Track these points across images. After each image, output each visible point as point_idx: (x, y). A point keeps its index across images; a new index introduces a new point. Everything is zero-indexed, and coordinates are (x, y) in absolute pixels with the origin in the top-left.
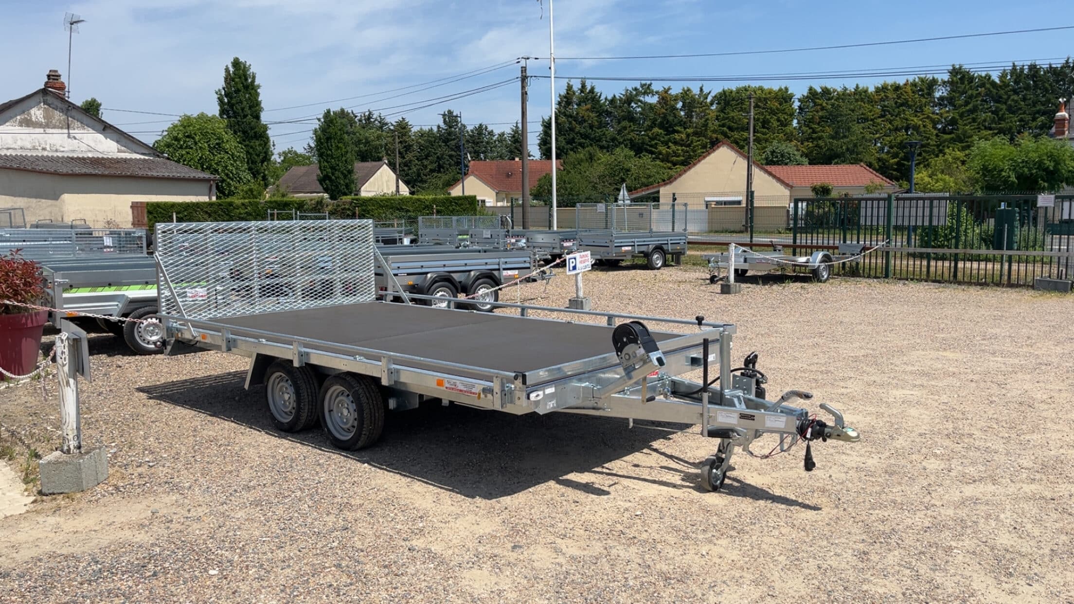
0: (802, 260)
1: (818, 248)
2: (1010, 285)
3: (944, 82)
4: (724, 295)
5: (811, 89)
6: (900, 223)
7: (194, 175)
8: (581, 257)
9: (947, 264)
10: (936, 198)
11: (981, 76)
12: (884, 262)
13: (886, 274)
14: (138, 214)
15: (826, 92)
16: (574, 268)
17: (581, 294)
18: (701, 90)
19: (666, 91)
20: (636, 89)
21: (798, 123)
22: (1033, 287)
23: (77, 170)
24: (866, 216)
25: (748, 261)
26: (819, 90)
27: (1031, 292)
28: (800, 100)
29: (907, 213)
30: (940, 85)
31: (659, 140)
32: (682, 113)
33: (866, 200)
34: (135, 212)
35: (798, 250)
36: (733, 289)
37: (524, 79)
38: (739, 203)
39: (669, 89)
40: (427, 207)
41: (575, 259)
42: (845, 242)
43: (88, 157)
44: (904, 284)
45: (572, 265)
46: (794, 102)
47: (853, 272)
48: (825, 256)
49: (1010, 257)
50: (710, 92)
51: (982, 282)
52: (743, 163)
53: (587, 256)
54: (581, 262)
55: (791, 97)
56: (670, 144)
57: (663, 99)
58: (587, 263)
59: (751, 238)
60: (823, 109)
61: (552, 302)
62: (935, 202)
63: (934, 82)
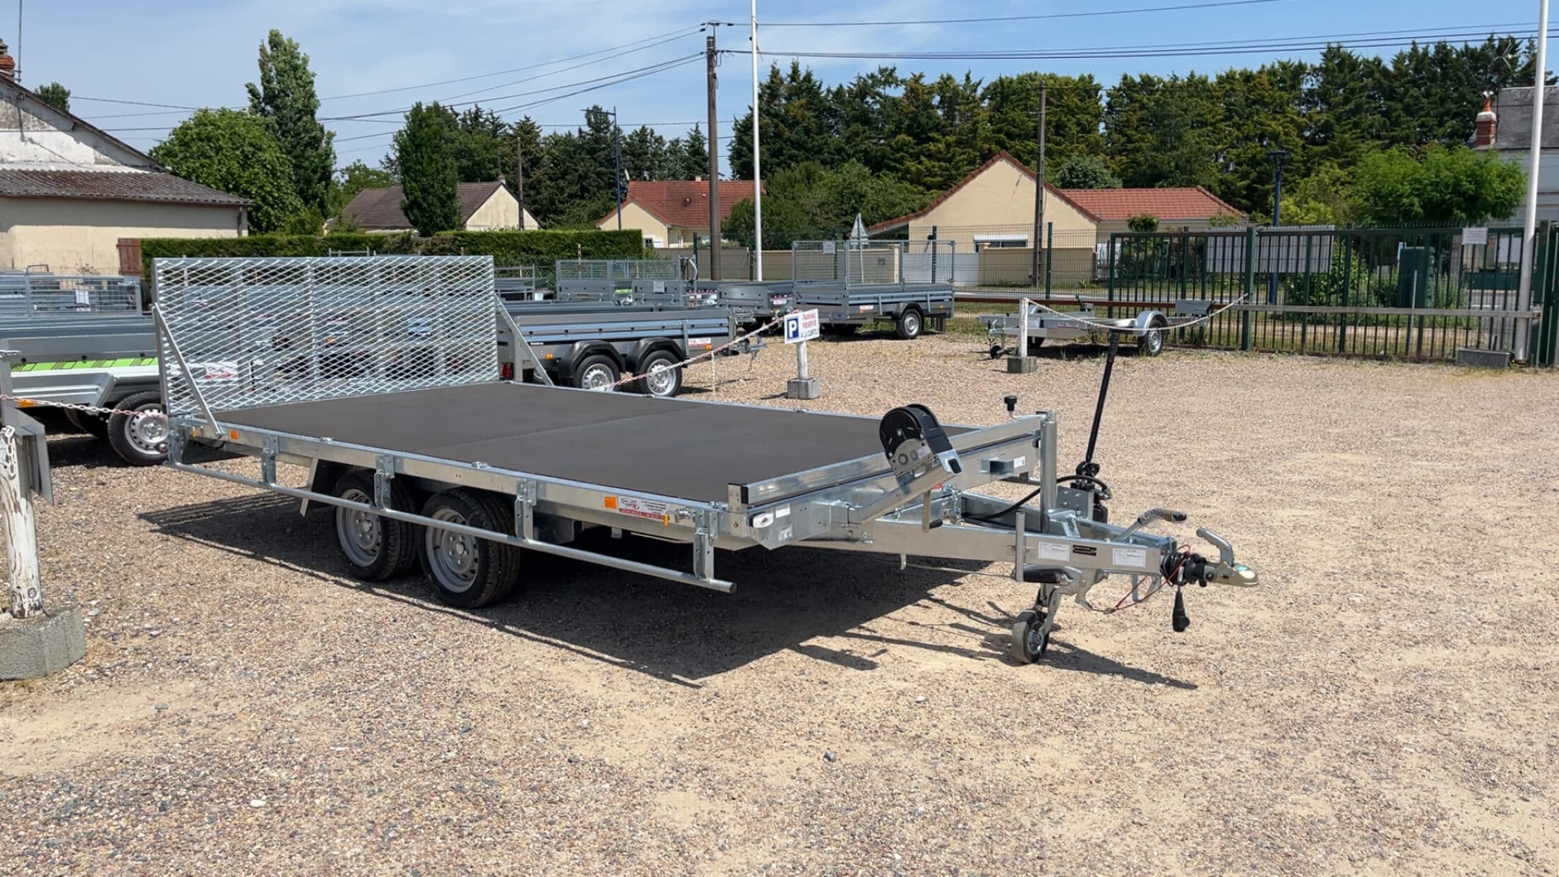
0: (1123, 323)
1: (1144, 306)
2: (1420, 359)
3: (1315, 71)
4: (1013, 376)
5: (1125, 78)
6: (1264, 269)
7: (213, 197)
8: (805, 318)
9: (1330, 330)
10: (1316, 233)
11: (1368, 61)
12: (1241, 326)
13: (1244, 344)
14: (129, 257)
15: (1147, 83)
16: (796, 334)
17: (805, 374)
18: (968, 78)
19: (917, 79)
20: (872, 76)
21: (1106, 128)
22: (1452, 362)
23: (34, 190)
24: (1215, 260)
25: (1045, 324)
26: (1138, 80)
27: (1452, 369)
28: (1109, 95)
29: (1274, 255)
30: (1309, 74)
31: (907, 152)
32: (940, 112)
33: (1216, 235)
34: (125, 255)
35: (1116, 310)
36: (1025, 366)
37: (712, 54)
38: (1023, 243)
39: (921, 76)
40: (568, 246)
41: (796, 320)
42: (1183, 296)
43: (51, 171)
44: (1270, 358)
45: (792, 330)
46: (1101, 97)
47: (1196, 341)
48: (1157, 317)
49: (1422, 318)
50: (980, 82)
51: (1380, 356)
52: (1029, 185)
53: (813, 316)
54: (805, 325)
55: (1097, 88)
56: (923, 158)
57: (912, 90)
58: (813, 328)
59: (1048, 292)
60: (1143, 107)
61: (762, 385)
62: (1315, 239)
63: (1301, 68)
